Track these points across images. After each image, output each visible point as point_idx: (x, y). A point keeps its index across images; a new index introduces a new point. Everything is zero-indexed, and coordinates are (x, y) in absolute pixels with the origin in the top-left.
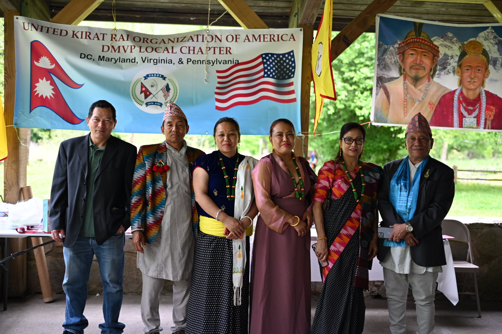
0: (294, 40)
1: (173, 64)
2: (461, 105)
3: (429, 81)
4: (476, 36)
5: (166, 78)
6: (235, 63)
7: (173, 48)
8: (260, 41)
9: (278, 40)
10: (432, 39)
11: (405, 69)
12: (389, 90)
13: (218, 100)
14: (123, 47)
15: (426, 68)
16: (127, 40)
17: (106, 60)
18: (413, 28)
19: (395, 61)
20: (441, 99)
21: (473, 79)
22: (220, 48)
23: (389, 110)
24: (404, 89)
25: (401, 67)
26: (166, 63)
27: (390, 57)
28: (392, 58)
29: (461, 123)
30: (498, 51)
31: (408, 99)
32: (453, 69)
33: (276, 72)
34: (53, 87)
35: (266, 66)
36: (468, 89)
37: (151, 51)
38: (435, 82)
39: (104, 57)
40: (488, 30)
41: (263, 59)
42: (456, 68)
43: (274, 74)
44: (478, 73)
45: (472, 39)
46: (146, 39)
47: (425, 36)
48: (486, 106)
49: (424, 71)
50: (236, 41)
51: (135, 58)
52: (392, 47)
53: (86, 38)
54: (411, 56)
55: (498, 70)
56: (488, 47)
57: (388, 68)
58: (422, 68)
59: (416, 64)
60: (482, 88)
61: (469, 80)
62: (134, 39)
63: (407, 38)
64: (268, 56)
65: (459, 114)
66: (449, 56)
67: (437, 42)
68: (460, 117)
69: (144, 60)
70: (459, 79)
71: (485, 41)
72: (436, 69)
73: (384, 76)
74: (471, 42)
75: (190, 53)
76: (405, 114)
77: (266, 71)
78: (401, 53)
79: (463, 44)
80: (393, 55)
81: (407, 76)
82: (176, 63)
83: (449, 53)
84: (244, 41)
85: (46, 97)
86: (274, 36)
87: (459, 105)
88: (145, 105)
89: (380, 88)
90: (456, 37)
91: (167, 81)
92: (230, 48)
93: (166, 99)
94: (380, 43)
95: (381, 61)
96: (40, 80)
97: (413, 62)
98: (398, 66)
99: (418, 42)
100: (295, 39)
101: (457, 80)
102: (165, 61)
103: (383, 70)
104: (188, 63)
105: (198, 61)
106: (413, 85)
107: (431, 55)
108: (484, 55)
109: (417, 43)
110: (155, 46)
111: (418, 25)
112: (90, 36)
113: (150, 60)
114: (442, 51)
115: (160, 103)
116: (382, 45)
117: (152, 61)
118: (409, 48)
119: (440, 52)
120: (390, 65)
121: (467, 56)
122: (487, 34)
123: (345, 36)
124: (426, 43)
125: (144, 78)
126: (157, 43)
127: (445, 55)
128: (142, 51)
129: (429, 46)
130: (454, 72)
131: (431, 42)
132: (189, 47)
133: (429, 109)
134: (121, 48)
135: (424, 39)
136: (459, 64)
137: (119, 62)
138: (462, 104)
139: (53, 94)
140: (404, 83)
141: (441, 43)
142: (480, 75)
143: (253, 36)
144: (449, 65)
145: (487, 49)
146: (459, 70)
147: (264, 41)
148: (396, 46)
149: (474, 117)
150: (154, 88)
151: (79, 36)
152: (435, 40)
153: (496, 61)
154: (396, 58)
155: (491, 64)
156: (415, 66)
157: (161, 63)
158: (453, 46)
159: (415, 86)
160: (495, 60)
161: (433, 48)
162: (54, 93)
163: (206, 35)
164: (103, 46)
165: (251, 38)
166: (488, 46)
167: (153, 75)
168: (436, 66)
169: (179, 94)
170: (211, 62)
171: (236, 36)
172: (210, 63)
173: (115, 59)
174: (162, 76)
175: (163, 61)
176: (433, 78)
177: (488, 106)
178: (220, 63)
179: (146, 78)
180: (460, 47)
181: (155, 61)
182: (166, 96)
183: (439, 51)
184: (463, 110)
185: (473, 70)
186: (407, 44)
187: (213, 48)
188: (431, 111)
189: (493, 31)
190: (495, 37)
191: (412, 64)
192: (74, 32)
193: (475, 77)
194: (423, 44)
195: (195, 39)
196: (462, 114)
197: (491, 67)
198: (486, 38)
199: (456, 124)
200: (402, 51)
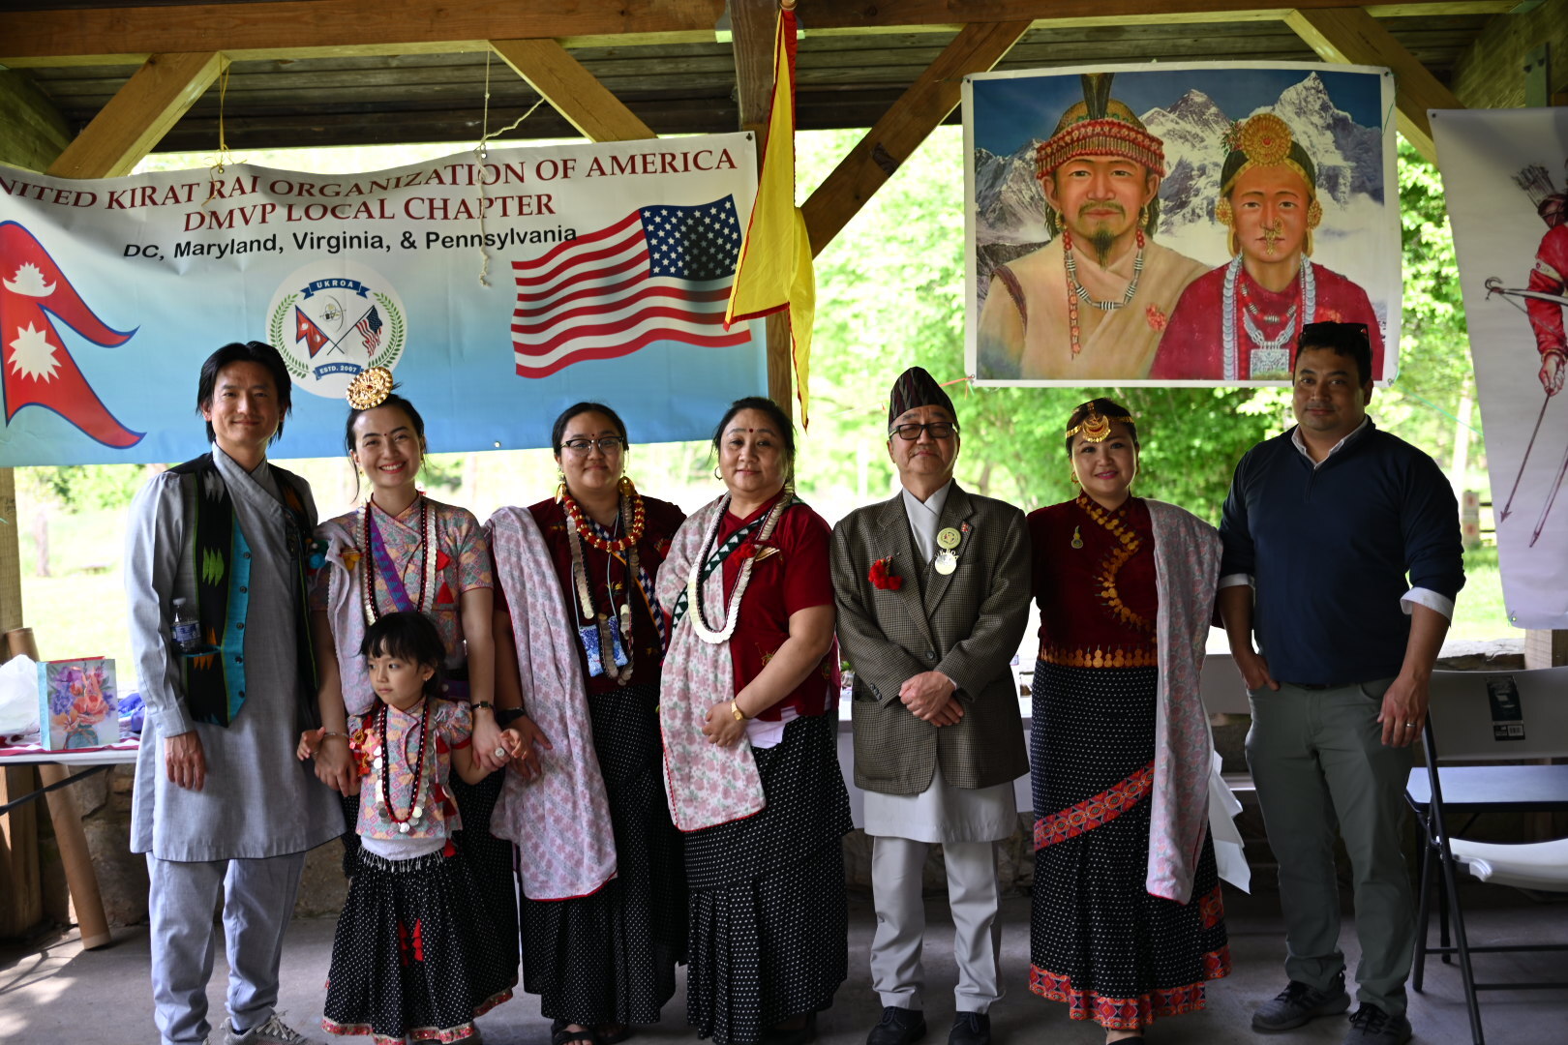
0: (732, 166)
1: (385, 248)
2: (1244, 310)
3: (1141, 244)
4: (1273, 100)
5: (367, 290)
6: (566, 237)
7: (382, 202)
8: (633, 171)
9: (686, 169)
10: (1142, 118)
11: (1066, 217)
12: (1020, 280)
13: (520, 348)
14: (242, 210)
15: (1125, 207)
16: (254, 190)
17: (194, 253)
18: (1080, 95)
19: (1032, 198)
20: (1183, 296)
21: (1273, 230)
22: (521, 199)
23: (1026, 340)
24: (1068, 274)
25: (1054, 213)
26: (366, 246)
27: (1015, 187)
28: (1020, 188)
29: (1243, 365)
30: (1337, 148)
31: (1082, 303)
32: (1208, 204)
33: (688, 258)
34: (54, 349)
35: (654, 242)
36: (1262, 262)
37: (320, 215)
38: (1160, 247)
39: (188, 244)
40: (1308, 82)
41: (646, 222)
42: (1216, 203)
43: (680, 264)
44: (1285, 212)
45: (1262, 111)
46: (306, 187)
47: (1121, 113)
48: (1316, 311)
49: (1121, 217)
50: (566, 176)
51: (274, 236)
52: (1020, 158)
53: (143, 204)
54: (1078, 178)
55: (1346, 203)
56: (1305, 136)
57: (1014, 219)
58: (1114, 210)
59: (1096, 199)
60: (1303, 256)
61: (1261, 233)
62: (272, 187)
63: (1063, 128)
64: (660, 215)
65: (1239, 337)
66: (1193, 170)
67: (1159, 124)
68: (1243, 349)
69: (300, 242)
70: (1229, 233)
71: (1296, 117)
72: (1155, 209)
73: (1001, 242)
74: (1259, 118)
75: (435, 216)
76: (1076, 348)
77: (657, 256)
78: (1047, 173)
79: (1236, 126)
80: (1024, 181)
81: (1074, 236)
82: (396, 245)
83: (1195, 158)
84: (589, 175)
85: (40, 377)
86: (674, 157)
87: (1239, 310)
88: (314, 376)
89: (993, 276)
90: (1217, 105)
91: (371, 300)
92: (549, 198)
93: (370, 354)
94: (980, 152)
95: (988, 201)
96: (21, 330)
97: (1086, 193)
98: (1043, 210)
99: (1098, 134)
100: (735, 164)
101: (1225, 237)
102: (362, 242)
103: (999, 225)
104: (428, 247)
105: (458, 238)
106: (1094, 260)
107: (1138, 171)
108: (1297, 161)
109: (1095, 139)
110: (331, 202)
111: (1094, 82)
112: (154, 196)
113: (319, 239)
114: (1173, 153)
115: (354, 366)
116: (989, 157)
117: (324, 242)
118: (1068, 159)
119: (1166, 159)
120: (1019, 209)
121: (1247, 165)
122: (1304, 93)
123: (879, 144)
124: (1125, 132)
125: (304, 294)
126: (338, 194)
127: (1182, 165)
128: (293, 217)
129: (1133, 141)
130: (1211, 214)
131: (1140, 129)
132: (431, 201)
133: (1148, 329)
134: (237, 215)
135: (1116, 121)
136: (1226, 189)
137: (232, 252)
138: (1247, 306)
139: (55, 367)
140: (1066, 258)
141: (1170, 126)
142: (1291, 218)
143: (614, 158)
144: (1196, 195)
145: (1304, 143)
146: (1228, 207)
147: (645, 171)
148: (1031, 154)
149: (1283, 346)
150: (335, 323)
151: (127, 202)
152: (1150, 121)
153: (1336, 177)
154: (1033, 189)
155: (1320, 186)
156: (1094, 205)
157: (351, 246)
158: (1206, 134)
159: (1100, 263)
160: (1331, 173)
161: (1144, 147)
162: (58, 364)
163: (478, 166)
164: (189, 216)
165: (607, 165)
166: (1305, 133)
167: (329, 283)
168: (1156, 199)
169: (408, 334)
170: (496, 239)
171: (565, 162)
172: (494, 242)
173: (219, 246)
174: (356, 285)
175: (355, 241)
176: (1150, 235)
177: (1321, 311)
178: (522, 242)
179: (308, 293)
180: (1227, 136)
181: (333, 242)
182: (370, 344)
183: (1162, 157)
184: (1249, 327)
185: (1269, 204)
186: (1062, 147)
187: (500, 201)
188: (1155, 332)
189: (1321, 87)
190: (1324, 108)
191: (1084, 201)
192: (112, 194)
193: (1279, 225)
194: (1115, 137)
195: (447, 177)
196: (1248, 337)
197: (1321, 195)
198: (1301, 109)
199: (1231, 367)
200: (1049, 167)
